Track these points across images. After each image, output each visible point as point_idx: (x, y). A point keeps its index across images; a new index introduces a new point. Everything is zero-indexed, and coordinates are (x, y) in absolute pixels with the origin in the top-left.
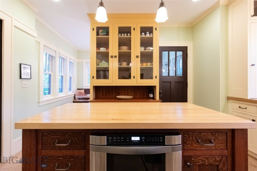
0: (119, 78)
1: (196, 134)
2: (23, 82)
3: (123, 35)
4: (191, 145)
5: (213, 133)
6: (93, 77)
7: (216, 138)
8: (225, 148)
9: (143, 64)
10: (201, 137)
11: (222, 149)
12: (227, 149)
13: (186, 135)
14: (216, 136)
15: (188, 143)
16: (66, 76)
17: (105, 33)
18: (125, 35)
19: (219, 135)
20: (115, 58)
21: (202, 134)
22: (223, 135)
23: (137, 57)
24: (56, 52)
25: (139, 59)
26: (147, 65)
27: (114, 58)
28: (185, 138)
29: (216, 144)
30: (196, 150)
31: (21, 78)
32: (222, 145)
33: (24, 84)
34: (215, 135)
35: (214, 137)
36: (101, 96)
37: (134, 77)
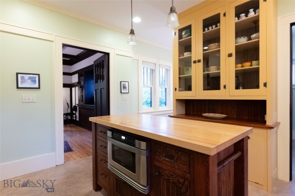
0: (204, 90)
1: (163, 147)
2: (123, 95)
3: (210, 28)
4: (159, 156)
5: (177, 151)
6: (176, 89)
7: (179, 157)
8: (188, 172)
9: (243, 64)
10: (167, 152)
11: (185, 171)
12: (190, 174)
13: (156, 146)
14: (180, 155)
15: (157, 154)
16: (169, 88)
17: (188, 34)
18: (214, 27)
19: (182, 154)
20: (199, 63)
21: (168, 148)
22: (186, 156)
23: (230, 55)
24: (155, 65)
25: (233, 58)
26: (251, 65)
27: (197, 63)
28: (155, 148)
29: (179, 163)
30: (163, 163)
31: (121, 93)
32: (185, 167)
33: (124, 98)
34: (178, 153)
35: (177, 155)
36: (192, 112)
37: (225, 87)
